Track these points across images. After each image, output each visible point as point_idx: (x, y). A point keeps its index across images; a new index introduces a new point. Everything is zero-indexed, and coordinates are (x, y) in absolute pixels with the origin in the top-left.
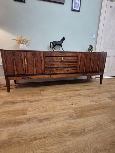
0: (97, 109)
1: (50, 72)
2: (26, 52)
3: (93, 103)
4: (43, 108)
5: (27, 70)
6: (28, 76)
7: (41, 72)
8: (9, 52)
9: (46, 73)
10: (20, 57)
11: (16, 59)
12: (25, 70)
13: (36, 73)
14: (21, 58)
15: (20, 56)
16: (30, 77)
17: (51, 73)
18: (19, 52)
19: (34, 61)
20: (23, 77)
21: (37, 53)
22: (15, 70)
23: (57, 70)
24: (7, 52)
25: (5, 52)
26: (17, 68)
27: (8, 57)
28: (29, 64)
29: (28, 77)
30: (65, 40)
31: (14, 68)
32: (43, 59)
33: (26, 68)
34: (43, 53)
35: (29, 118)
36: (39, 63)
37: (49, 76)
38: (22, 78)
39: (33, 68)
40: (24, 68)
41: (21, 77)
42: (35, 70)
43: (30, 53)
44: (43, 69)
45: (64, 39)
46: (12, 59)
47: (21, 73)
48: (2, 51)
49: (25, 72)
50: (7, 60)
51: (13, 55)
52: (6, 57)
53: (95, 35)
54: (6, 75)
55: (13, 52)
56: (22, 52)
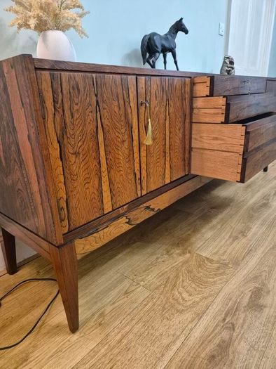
2: (143, 78)
5: (144, 173)
6: (148, 204)
7: (181, 173)
10: (122, 108)
11: (106, 122)
12: (138, 175)
13: (169, 180)
14: (126, 116)
16: (153, 203)
19: (167, 123)
20: (132, 215)
21: (176, 80)
22: (105, 187)
25: (52, 77)
26: (112, 172)
27: (72, 115)
29: (148, 208)
30: (186, 32)
31: (100, 179)
32: (188, 111)
33: (144, 166)
36: (179, 129)
38: (129, 221)
41: (124, 219)
42: (168, 165)
45: (179, 27)
46: (91, 128)
47: (128, 197)
48: (36, 69)
49: (139, 188)
50: (69, 130)
51: (94, 99)
52: (63, 111)
53: (223, 26)
54: (66, 231)
55: (94, 75)
56: (129, 77)
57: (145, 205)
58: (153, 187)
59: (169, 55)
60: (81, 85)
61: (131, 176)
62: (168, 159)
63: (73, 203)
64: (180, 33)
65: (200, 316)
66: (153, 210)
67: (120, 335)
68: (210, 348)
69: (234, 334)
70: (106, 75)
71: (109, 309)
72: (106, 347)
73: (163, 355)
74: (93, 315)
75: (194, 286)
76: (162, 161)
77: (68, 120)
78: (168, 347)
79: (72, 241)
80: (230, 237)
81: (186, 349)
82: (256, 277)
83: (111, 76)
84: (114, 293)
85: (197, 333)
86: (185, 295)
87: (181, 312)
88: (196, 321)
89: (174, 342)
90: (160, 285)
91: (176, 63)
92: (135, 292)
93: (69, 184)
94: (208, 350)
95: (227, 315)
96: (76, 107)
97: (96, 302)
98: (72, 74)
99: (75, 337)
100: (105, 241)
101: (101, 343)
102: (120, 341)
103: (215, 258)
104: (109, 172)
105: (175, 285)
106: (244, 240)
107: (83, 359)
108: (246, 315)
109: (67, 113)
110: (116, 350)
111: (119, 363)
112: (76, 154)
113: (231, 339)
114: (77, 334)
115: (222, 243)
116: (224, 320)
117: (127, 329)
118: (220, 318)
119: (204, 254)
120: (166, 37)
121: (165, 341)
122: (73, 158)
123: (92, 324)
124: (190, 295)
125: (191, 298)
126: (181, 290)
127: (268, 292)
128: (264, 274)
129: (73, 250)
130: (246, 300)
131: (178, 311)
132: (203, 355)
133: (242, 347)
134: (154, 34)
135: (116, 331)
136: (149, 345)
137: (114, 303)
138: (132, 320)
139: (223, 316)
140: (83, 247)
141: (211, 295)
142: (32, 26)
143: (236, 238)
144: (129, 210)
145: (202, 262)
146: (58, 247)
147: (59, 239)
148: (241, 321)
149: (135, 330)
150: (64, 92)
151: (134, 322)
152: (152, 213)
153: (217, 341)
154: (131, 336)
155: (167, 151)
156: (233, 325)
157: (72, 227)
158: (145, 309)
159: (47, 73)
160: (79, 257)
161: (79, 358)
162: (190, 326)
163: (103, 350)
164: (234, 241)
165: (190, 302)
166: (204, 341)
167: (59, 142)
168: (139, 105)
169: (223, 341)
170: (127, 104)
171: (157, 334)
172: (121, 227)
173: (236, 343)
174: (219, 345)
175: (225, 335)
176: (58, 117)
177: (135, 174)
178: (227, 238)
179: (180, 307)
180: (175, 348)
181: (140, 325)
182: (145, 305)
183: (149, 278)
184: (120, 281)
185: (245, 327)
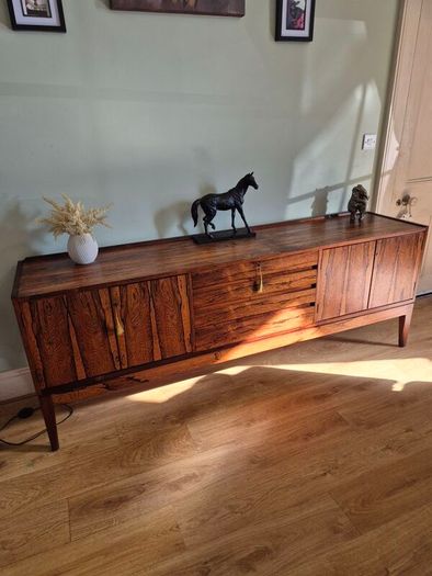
0: (409, 484)
1: (215, 341)
3: (393, 457)
4: (231, 507)
5: (123, 353)
6: (131, 376)
7: (179, 352)
8: (51, 300)
9: (198, 350)
10: (94, 312)
11: (78, 323)
12: (116, 354)
13: (160, 358)
14: (98, 316)
15: (93, 308)
16: (137, 375)
17: (217, 345)
18: (88, 294)
19: (153, 314)
20: (110, 383)
21: (161, 281)
22: (78, 362)
23: (241, 331)
24: (39, 302)
25: (30, 303)
26: (85, 354)
27: (46, 322)
28: (131, 330)
29: (131, 378)
30: (256, 187)
31: (73, 358)
32: (185, 300)
33: (123, 348)
34: (187, 279)
35: (203, 560)
36: (172, 317)
37: (212, 356)
38: (108, 388)
39: (148, 343)
40: (114, 349)
41: (101, 385)
42: (157, 346)
43: (132, 289)
44: (187, 336)
45: (248, 181)
49: (118, 364)
50: (44, 331)
51: (65, 309)
52: (39, 320)
56: (101, 290)
57: (126, 376)
58: (136, 363)
60: (53, 304)
61: (107, 356)
63: (49, 371)
65: (130, 475)
68: (114, 496)
69: (138, 496)
73: (85, 487)
77: (43, 324)
78: (93, 484)
79: (49, 395)
80: (233, 422)
81: (100, 490)
82: (204, 466)
85: (117, 485)
86: (138, 457)
87: (123, 467)
88: (125, 477)
89: (98, 483)
90: (130, 442)
93: (45, 361)
94: (112, 497)
96: (49, 317)
99: (52, 454)
101: (61, 465)
103: (196, 436)
104: (81, 353)
105: (140, 446)
106: (242, 429)
107: (46, 469)
109: (42, 321)
111: (60, 480)
112: (50, 343)
113: (133, 497)
114: (55, 453)
116: (142, 485)
117: (82, 463)
119: (191, 430)
121: (94, 481)
122: (47, 346)
125: (139, 460)
126: (140, 452)
129: (50, 400)
131: (121, 466)
132: (106, 498)
133: (133, 505)
140: (59, 399)
143: (238, 424)
144: (107, 379)
145: (182, 436)
148: (153, 491)
150: (39, 310)
151: (90, 460)
153: (123, 495)
154: (79, 468)
155: (155, 335)
157: (49, 386)
158: (104, 455)
161: (44, 467)
162: (118, 478)
163: (58, 469)
164: (233, 426)
165: (136, 464)
166: (117, 491)
167: (36, 338)
168: (113, 306)
169: (126, 497)
170: (99, 307)
171: (95, 474)
172: (97, 390)
175: (131, 494)
176: (35, 325)
177: (111, 354)
179: (125, 464)
181: (91, 463)
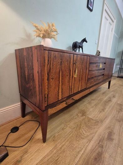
1: (90, 84)
2: (76, 55)
5: (73, 87)
7: (84, 87)
9: (87, 87)
11: (63, 69)
13: (80, 90)
14: (69, 67)
15: (68, 62)
18: (68, 55)
19: (81, 70)
21: (85, 56)
22: (60, 91)
23: (94, 81)
24: (52, 53)
25: (49, 53)
26: (63, 86)
30: (87, 42)
31: (59, 88)
32: (88, 67)
33: (73, 84)
36: (85, 73)
37: (89, 90)
40: (71, 85)
41: (65, 103)
43: (79, 58)
44: (86, 81)
45: (84, 40)
46: (58, 70)
47: (67, 95)
48: (44, 50)
49: (71, 92)
51: (60, 61)
52: (50, 64)
53: (97, 41)
54: (46, 106)
55: (61, 53)
56: (72, 54)
57: (72, 98)
58: (75, 92)
59: (81, 49)
60: (57, 56)
61: (69, 88)
62: (80, 82)
63: (50, 96)
64: (85, 42)
65: (90, 141)
66: (74, 100)
67: (61, 146)
69: (103, 150)
70: (65, 53)
71: (57, 134)
72: (56, 150)
73: (77, 156)
74: (51, 136)
75: (87, 129)
76: (79, 83)
78: (79, 152)
79: (48, 109)
80: (99, 111)
81: (85, 154)
82: (109, 127)
83: (66, 54)
84: (59, 128)
85: (89, 148)
86: (84, 132)
87: (83, 138)
88: (89, 143)
89: (81, 151)
90: (75, 127)
91: (83, 51)
92: (66, 129)
93: (49, 89)
94: (94, 155)
95: (100, 141)
96: (54, 63)
97: (52, 131)
98: (54, 52)
99: (45, 144)
100: (58, 110)
101: (54, 148)
102: (61, 148)
103: (94, 119)
104: (62, 86)
105: (80, 128)
106: (104, 113)
107: (47, 154)
108: (107, 142)
109: (52, 65)
110: (60, 152)
111: (61, 157)
112: (52, 79)
113: (102, 151)
114: (45, 143)
115: (96, 113)
116: (99, 143)
117: (63, 143)
118: (97, 142)
119: (90, 117)
120: (80, 43)
122: (51, 80)
123: (50, 140)
124: (86, 132)
125: (86, 133)
126: (82, 130)
127: (114, 134)
128: (112, 127)
129: (47, 112)
130: (106, 136)
131: (82, 138)
132: (92, 157)
133: (106, 155)
134: (77, 42)
135: (60, 144)
136: (72, 151)
137: (59, 133)
138: (65, 140)
139: (98, 142)
140: (51, 111)
141: (93, 133)
142: (41, 37)
143: (101, 112)
144: (67, 99)
145: (90, 120)
146: (43, 111)
147: (44, 108)
148: (105, 144)
149: (66, 144)
150: (52, 58)
151: (66, 141)
152: (74, 101)
153: (97, 152)
154: (65, 146)
155: (81, 80)
156: (102, 146)
157: (48, 104)
158: (70, 136)
159: (47, 51)
160: (49, 115)
161: (46, 154)
162: (87, 145)
163: (55, 151)
164: (100, 113)
165: (86, 135)
166: (92, 151)
167: (48, 74)
168: (74, 64)
169: (99, 152)
170: (70, 63)
171: (75, 146)
172: (63, 105)
173: (104, 154)
174: (98, 154)
176: (48, 66)
177: (70, 87)
178: (98, 111)
179: (83, 137)
180: (81, 153)
181: (68, 142)
182: (70, 135)
183: (71, 124)
184: (61, 124)
185: (107, 147)
